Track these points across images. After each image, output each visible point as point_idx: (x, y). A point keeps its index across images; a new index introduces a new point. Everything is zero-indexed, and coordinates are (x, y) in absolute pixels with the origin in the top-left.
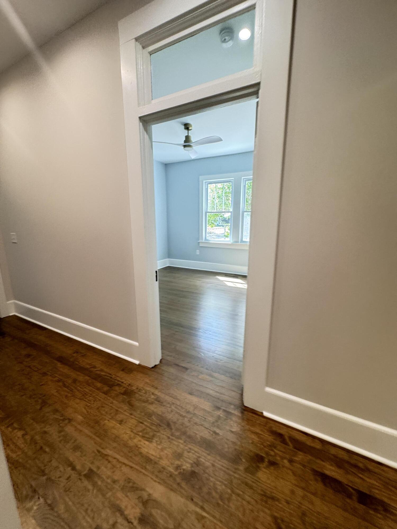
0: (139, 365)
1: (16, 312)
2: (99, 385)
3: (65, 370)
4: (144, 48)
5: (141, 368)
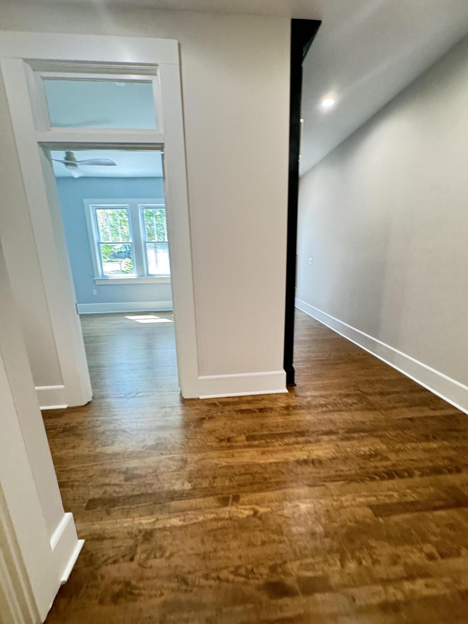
0: (68, 408)
4: (34, 70)
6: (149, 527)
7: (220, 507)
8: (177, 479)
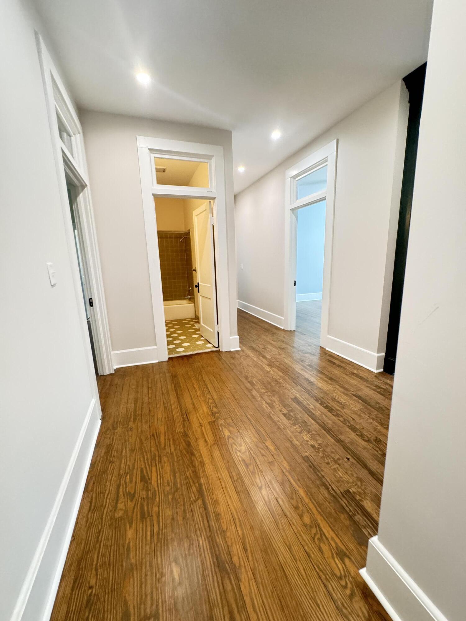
0: (283, 329)
2: (264, 330)
3: (253, 325)
4: (294, 179)
5: (284, 330)
6: (250, 356)
7: (266, 364)
8: (271, 356)
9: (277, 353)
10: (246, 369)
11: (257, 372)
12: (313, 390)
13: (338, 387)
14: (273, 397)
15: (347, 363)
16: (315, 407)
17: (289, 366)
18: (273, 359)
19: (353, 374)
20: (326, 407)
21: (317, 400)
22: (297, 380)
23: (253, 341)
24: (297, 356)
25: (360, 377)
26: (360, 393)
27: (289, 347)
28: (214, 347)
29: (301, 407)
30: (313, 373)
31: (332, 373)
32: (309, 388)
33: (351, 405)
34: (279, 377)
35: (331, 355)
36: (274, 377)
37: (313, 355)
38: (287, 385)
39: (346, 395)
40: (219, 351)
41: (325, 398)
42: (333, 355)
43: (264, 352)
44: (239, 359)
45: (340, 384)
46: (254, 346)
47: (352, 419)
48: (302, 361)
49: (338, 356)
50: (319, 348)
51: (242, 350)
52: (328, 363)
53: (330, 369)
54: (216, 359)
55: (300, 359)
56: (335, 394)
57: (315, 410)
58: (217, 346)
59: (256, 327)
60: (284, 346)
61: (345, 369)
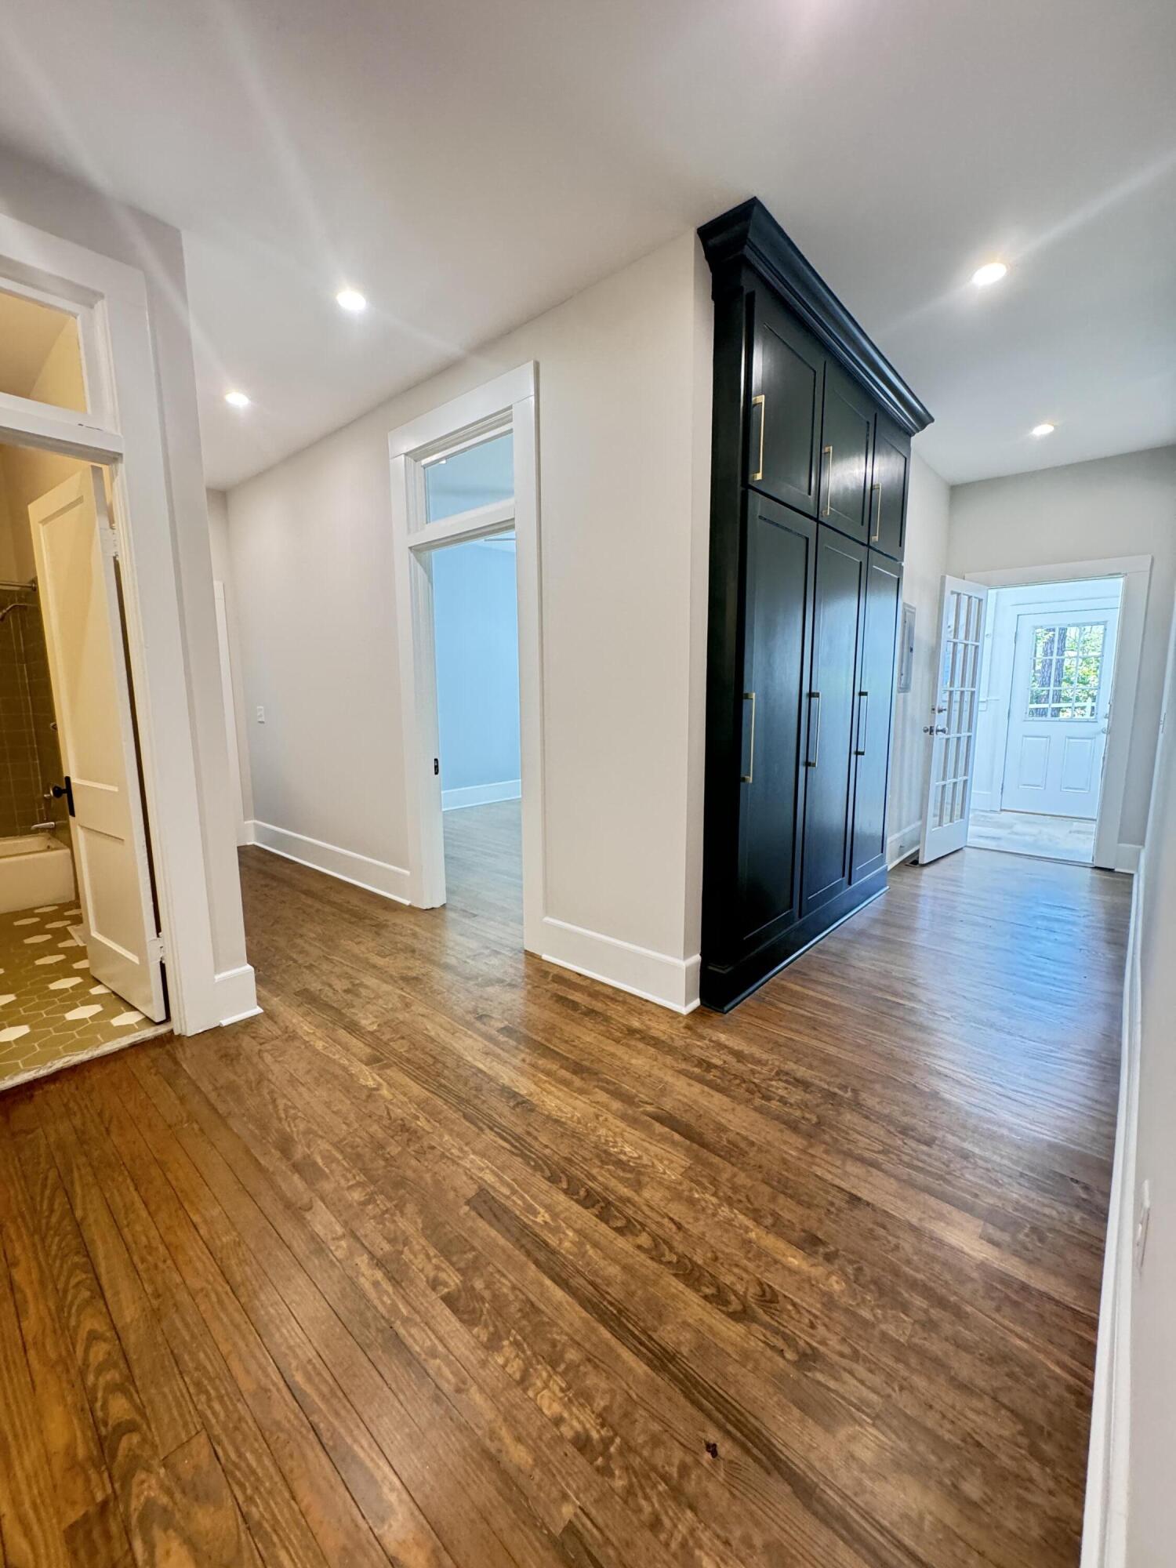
0: (410, 906)
1: (257, 840)
2: (347, 916)
3: (309, 901)
4: (415, 460)
5: (412, 910)
6: (300, 1033)
7: (362, 1061)
8: (376, 1017)
9: (396, 999)
10: (281, 1102)
11: (328, 1105)
12: (535, 1133)
13: (602, 1097)
14: (398, 1218)
15: (608, 997)
16: (555, 1216)
17: (444, 1048)
18: (385, 1029)
19: (632, 1032)
20: (588, 1200)
21: (553, 1179)
22: (476, 1101)
23: (310, 967)
24: (462, 1001)
25: (653, 1038)
26: (668, 1104)
27: (436, 973)
28: (149, 1021)
29: (506, 1231)
30: (524, 1060)
31: (576, 1043)
32: (519, 1130)
33: (656, 1162)
34: (413, 1109)
35: (562, 978)
36: (398, 1112)
37: (510, 985)
38: (446, 1137)
39: (633, 1122)
40: (170, 1038)
41: (577, 1159)
42: (566, 975)
43: (353, 1007)
44: (255, 1059)
45: (608, 1082)
46: (315, 986)
47: (674, 1228)
48: (480, 1018)
49: (580, 975)
50: (522, 956)
51: (269, 1015)
52: (557, 1007)
53: (571, 1030)
54: (151, 1080)
55: (475, 1011)
56: (602, 1131)
57: (555, 1230)
58: (163, 1017)
59: (318, 911)
60: (418, 968)
61: (607, 1019)
